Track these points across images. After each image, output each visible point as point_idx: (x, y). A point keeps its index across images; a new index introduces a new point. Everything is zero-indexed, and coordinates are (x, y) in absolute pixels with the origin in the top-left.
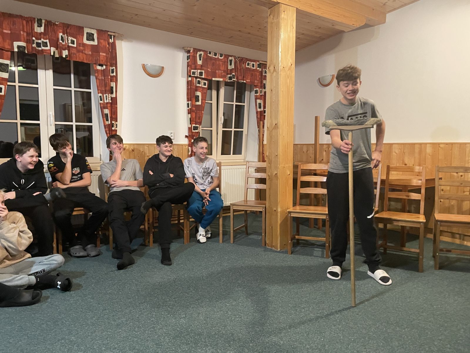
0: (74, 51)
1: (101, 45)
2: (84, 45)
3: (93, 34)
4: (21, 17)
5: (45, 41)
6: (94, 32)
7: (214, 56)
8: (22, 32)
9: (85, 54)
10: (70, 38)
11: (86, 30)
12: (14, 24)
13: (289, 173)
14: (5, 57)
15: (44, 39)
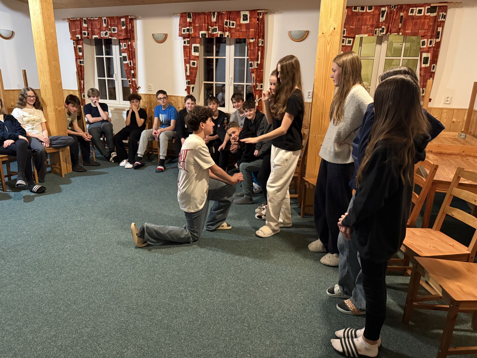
0: (233, 31)
1: (252, 22)
2: (240, 25)
3: (247, 15)
4: (204, 13)
5: (216, 27)
6: (247, 13)
7: (361, 11)
8: (204, 25)
9: (241, 32)
10: (231, 22)
11: (242, 13)
12: (200, 19)
14: (197, 42)
15: (215, 26)
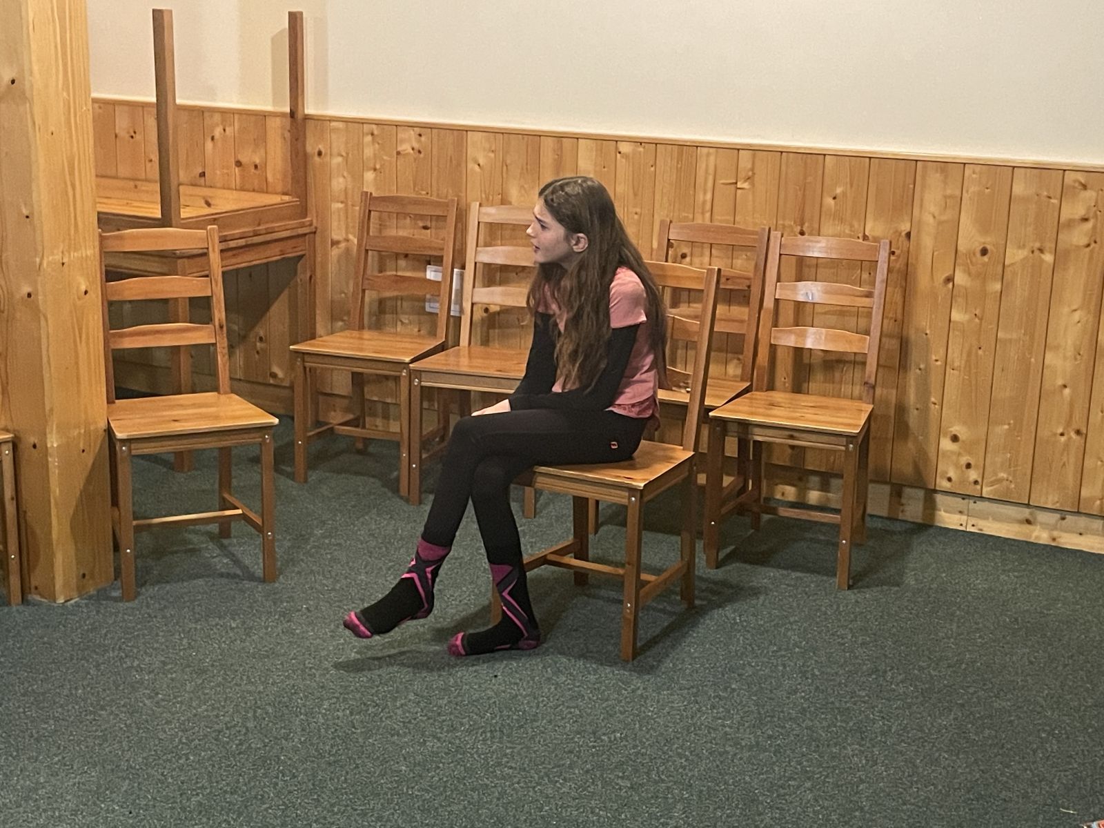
13: (83, 288)
